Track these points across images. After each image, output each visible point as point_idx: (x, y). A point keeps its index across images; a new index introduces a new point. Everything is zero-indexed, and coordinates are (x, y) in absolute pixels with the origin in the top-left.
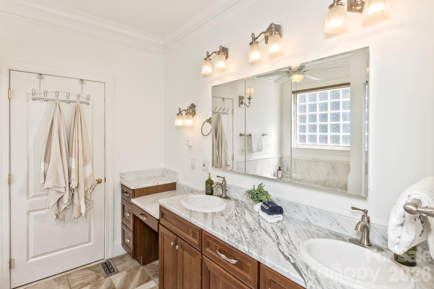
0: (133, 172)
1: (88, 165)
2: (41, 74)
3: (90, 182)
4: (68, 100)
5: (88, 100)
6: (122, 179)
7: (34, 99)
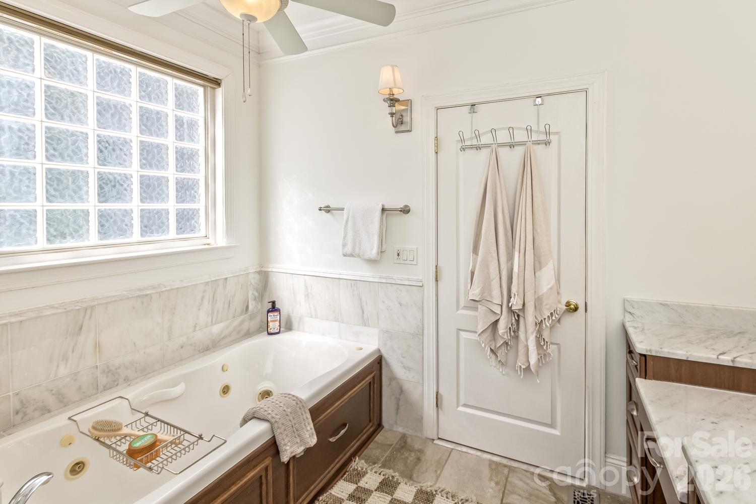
0: (661, 304)
1: (545, 270)
2: (475, 105)
3: (546, 305)
4: (513, 141)
5: (548, 136)
6: (627, 315)
7: (463, 149)
